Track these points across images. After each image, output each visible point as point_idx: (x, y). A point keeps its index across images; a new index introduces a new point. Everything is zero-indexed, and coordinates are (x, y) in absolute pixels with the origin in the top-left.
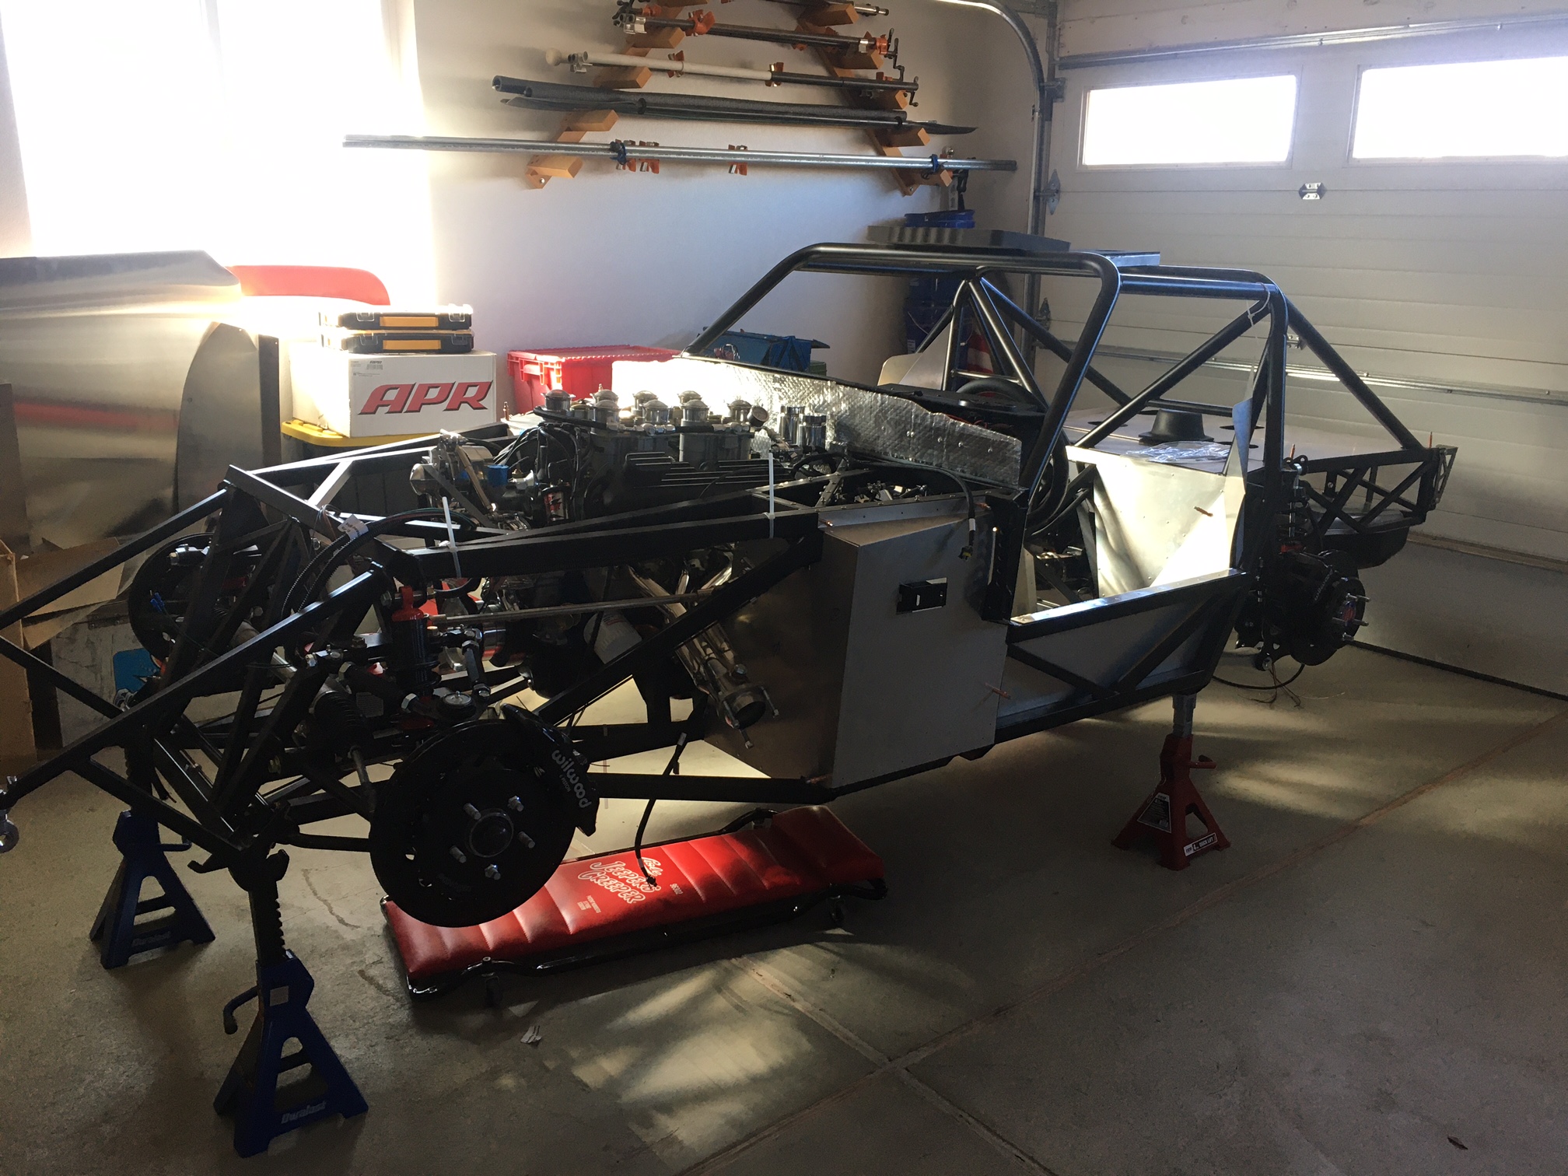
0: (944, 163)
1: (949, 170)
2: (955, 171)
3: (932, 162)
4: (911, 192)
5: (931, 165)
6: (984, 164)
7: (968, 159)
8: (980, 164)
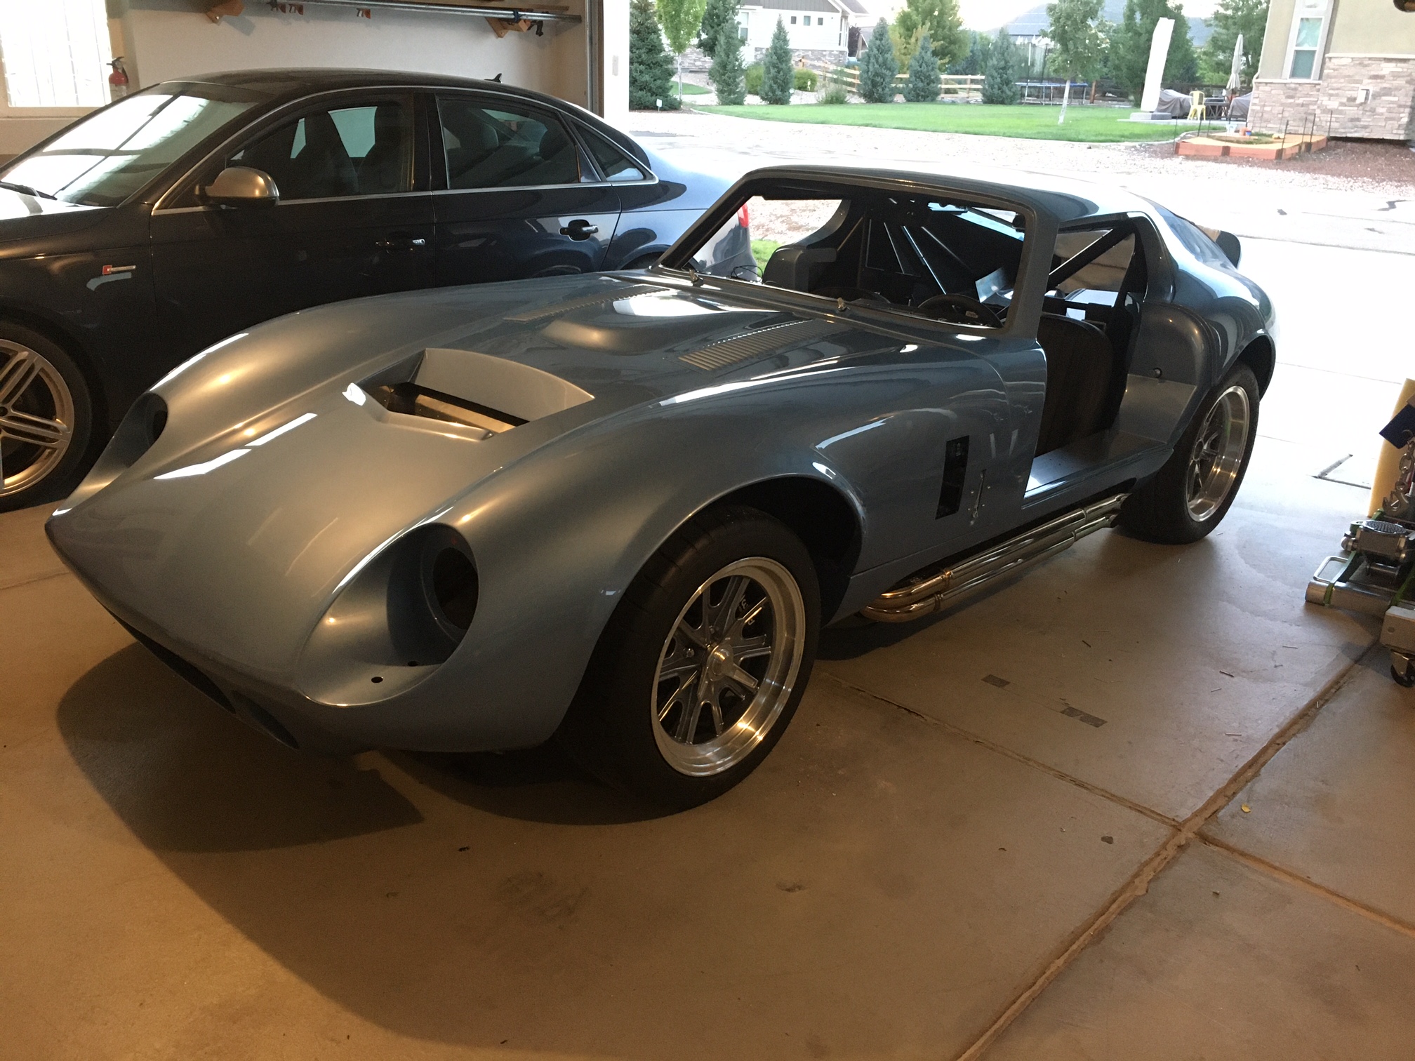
0: (522, 15)
1: (525, 21)
2: (535, 21)
3: (514, 14)
4: (502, 35)
5: (513, 17)
6: (555, 17)
7: (543, 13)
8: (550, 17)
